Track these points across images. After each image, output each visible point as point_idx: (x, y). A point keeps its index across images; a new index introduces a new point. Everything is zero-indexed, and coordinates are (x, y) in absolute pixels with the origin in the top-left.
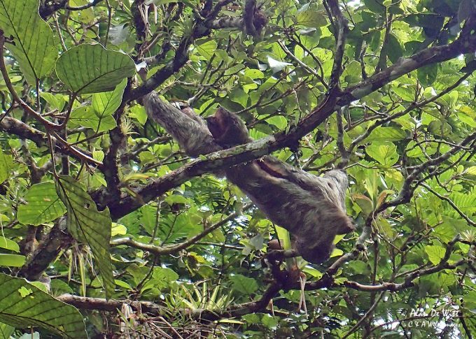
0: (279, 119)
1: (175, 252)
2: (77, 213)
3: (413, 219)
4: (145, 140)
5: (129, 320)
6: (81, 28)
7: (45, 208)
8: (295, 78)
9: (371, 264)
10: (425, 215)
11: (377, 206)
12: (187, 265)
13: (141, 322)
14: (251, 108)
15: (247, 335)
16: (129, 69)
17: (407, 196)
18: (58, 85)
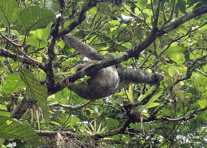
0: (128, 44)
1: (80, 108)
2: (31, 86)
3: (193, 89)
4: (64, 56)
5: (60, 140)
6: (32, 3)
7: (15, 85)
8: (135, 24)
9: (173, 111)
10: (198, 87)
11: (175, 81)
12: (86, 114)
13: (67, 141)
14: (115, 39)
15: (115, 146)
16: (53, 17)
17: (189, 76)
18: (22, 31)
